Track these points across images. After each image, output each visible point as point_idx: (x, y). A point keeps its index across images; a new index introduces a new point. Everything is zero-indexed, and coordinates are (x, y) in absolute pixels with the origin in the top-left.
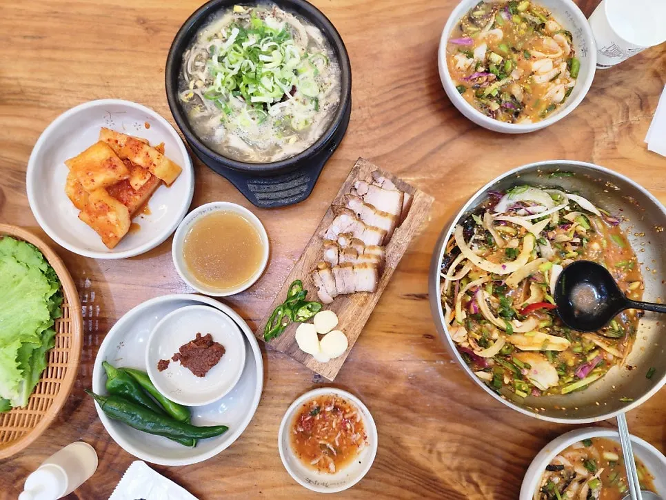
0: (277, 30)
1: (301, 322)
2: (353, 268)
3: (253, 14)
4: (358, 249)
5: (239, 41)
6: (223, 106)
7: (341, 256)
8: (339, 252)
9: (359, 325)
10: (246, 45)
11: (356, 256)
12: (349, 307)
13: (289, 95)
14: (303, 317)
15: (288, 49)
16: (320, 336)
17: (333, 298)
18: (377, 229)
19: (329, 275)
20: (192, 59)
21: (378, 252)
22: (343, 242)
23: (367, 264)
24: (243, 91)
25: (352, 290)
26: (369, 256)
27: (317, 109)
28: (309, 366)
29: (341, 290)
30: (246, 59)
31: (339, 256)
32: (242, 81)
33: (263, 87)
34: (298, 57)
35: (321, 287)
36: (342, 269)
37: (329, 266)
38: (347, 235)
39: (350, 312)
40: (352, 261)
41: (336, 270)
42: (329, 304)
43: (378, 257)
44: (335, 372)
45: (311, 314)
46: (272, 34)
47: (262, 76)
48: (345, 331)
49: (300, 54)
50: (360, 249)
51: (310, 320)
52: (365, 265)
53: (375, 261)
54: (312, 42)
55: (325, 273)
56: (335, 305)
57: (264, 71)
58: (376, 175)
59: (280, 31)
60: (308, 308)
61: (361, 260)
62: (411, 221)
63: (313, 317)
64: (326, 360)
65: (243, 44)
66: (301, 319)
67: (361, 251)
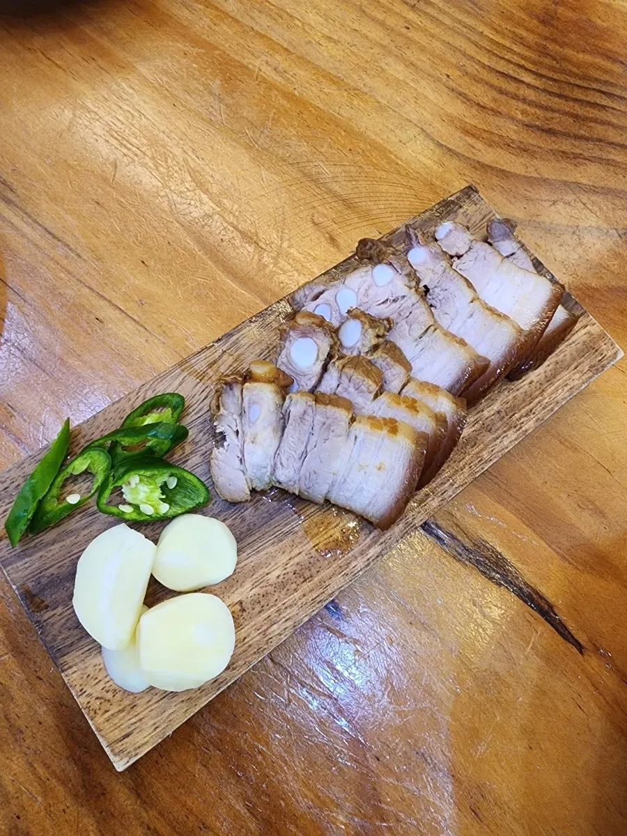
1: (120, 519)
2: (353, 420)
4: (388, 375)
7: (333, 373)
8: (330, 356)
9: (294, 610)
11: (374, 388)
12: (287, 541)
14: (137, 507)
16: (156, 593)
17: (253, 491)
18: (462, 343)
19: (272, 408)
21: (446, 406)
22: (355, 337)
23: (400, 427)
25: (319, 492)
26: (413, 406)
28: (72, 677)
29: (285, 475)
31: (325, 369)
35: (231, 437)
36: (321, 407)
37: (284, 385)
38: (373, 322)
39: (284, 559)
40: (359, 400)
41: (298, 404)
42: (234, 504)
43: (440, 419)
44: (145, 740)
45: (164, 508)
48: (240, 614)
50: (395, 376)
51: (152, 527)
52: (392, 427)
53: (425, 424)
55: (263, 396)
56: (249, 513)
58: (497, 230)
60: (164, 488)
61: (384, 407)
62: (550, 379)
63: (165, 521)
64: (136, 683)
66: (127, 509)
67: (395, 384)
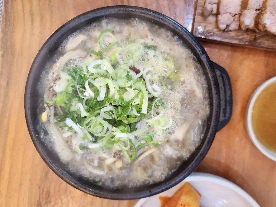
0: (68, 80)
3: (51, 103)
5: (79, 120)
6: (143, 142)
10: (84, 113)
13: (139, 75)
15: (92, 70)
20: (90, 169)
24: (132, 121)
27: (153, 48)
30: (99, 114)
32: (121, 121)
33: (133, 99)
34: (99, 62)
46: (73, 86)
47: (122, 100)
49: (96, 59)
54: (83, 46)
57: (117, 97)
59: (70, 78)
65: (83, 116)
